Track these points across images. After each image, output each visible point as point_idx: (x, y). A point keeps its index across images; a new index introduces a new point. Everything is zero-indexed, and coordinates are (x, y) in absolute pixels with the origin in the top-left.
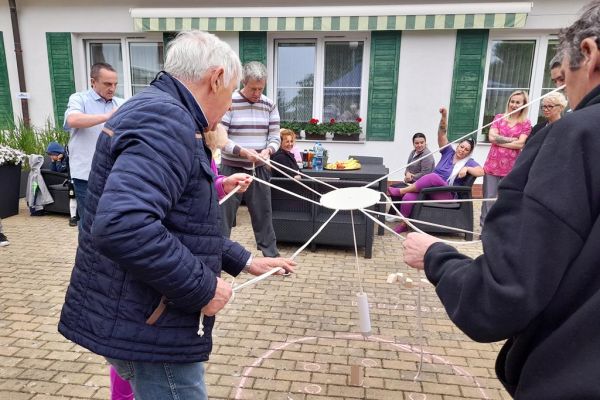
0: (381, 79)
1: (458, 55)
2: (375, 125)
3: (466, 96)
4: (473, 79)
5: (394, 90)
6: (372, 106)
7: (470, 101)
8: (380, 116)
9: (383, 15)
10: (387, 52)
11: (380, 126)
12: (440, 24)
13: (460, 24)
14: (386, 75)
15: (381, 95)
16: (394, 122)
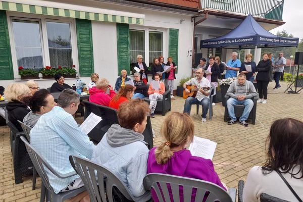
0: (84, 44)
1: (118, 35)
2: (84, 69)
3: (123, 54)
4: (126, 46)
5: (91, 50)
6: (81, 59)
7: (125, 56)
8: (86, 64)
9: (83, 11)
10: (85, 30)
11: (87, 69)
12: (110, 19)
13: (119, 21)
14: (86, 42)
15: (85, 53)
16: (93, 67)
